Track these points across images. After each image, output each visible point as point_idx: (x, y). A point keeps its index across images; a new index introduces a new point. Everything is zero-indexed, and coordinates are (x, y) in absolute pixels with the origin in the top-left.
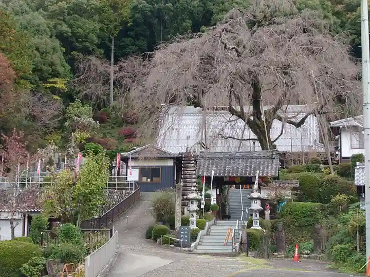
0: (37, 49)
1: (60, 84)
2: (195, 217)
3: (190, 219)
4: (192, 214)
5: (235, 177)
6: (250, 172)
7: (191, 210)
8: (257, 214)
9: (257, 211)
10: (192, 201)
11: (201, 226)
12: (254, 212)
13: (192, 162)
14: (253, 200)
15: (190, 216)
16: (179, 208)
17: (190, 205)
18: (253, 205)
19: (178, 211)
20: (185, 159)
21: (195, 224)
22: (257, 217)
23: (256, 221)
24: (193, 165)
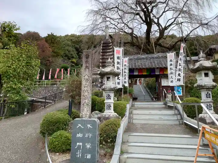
0: (67, 50)
1: (74, 60)
2: (112, 98)
3: (105, 102)
4: (109, 94)
5: (144, 68)
6: (155, 65)
7: (107, 89)
8: (210, 92)
9: (210, 88)
10: (108, 76)
11: (120, 111)
12: (206, 90)
13: (110, 47)
14: (201, 72)
15: (106, 98)
16: (87, 85)
17: (105, 82)
18: (201, 79)
19: (86, 89)
20: (104, 45)
21: (112, 108)
22: (210, 97)
23: (210, 104)
24: (111, 50)
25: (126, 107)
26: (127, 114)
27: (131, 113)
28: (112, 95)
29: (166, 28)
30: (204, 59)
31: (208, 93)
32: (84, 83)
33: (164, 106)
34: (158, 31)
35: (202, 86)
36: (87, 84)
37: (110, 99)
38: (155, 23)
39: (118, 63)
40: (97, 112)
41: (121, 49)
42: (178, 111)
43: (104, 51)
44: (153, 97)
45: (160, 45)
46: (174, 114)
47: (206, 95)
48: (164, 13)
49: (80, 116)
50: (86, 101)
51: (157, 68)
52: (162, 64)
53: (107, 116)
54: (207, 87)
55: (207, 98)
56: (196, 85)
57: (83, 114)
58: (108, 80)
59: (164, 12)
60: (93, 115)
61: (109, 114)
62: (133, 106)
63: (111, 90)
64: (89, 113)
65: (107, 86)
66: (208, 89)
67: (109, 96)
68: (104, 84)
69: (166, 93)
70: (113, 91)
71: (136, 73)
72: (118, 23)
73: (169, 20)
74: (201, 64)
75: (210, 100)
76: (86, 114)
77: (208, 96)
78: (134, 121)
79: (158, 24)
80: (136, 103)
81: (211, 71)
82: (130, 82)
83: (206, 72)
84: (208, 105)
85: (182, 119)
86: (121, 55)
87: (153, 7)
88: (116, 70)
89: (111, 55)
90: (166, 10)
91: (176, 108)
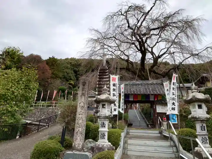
0: (66, 72)
1: (72, 82)
2: (107, 126)
3: (99, 130)
4: (103, 122)
5: (139, 94)
6: (150, 92)
7: (101, 116)
8: (205, 125)
9: (205, 120)
10: (104, 103)
11: (114, 141)
12: (200, 122)
13: (106, 74)
14: (194, 103)
15: (100, 126)
16: (82, 113)
17: (100, 110)
18: (195, 111)
19: (80, 116)
20: (101, 71)
21: (106, 137)
22: (205, 130)
23: (205, 137)
24: (107, 76)
25: (120, 136)
26: (122, 143)
27: (125, 142)
28: (107, 123)
29: (159, 57)
30: (196, 91)
31: (202, 125)
32: (79, 110)
33: (159, 135)
34: (152, 59)
35: (196, 118)
36: (82, 111)
37: (105, 127)
38: (149, 52)
39: (114, 90)
40: (90, 140)
41: (117, 77)
42: (174, 142)
43: (100, 77)
44: (148, 123)
45: (154, 72)
46: (170, 145)
47: (201, 127)
48: (157, 44)
49: (73, 146)
50: (80, 129)
51: (152, 95)
52: (156, 91)
53: (101, 146)
54: (202, 119)
55: (202, 130)
56: (190, 116)
57: (76, 143)
58: (103, 107)
59: (157, 42)
60: (86, 143)
61: (103, 143)
62: (128, 133)
63: (106, 118)
64: (82, 143)
65: (102, 114)
66: (202, 121)
67: (104, 124)
68: (99, 111)
69: (161, 121)
70: (108, 118)
71: (131, 99)
72: (115, 50)
73: (162, 50)
74: (194, 96)
75: (205, 132)
76: (79, 144)
77: (202, 128)
78: (129, 153)
79: (152, 53)
80: (131, 131)
81: (205, 103)
82: (125, 108)
83: (200, 104)
84: (203, 139)
85: (178, 151)
86: (117, 82)
87: (147, 38)
88: (112, 97)
89: (107, 81)
90: (159, 41)
91: (172, 139)
